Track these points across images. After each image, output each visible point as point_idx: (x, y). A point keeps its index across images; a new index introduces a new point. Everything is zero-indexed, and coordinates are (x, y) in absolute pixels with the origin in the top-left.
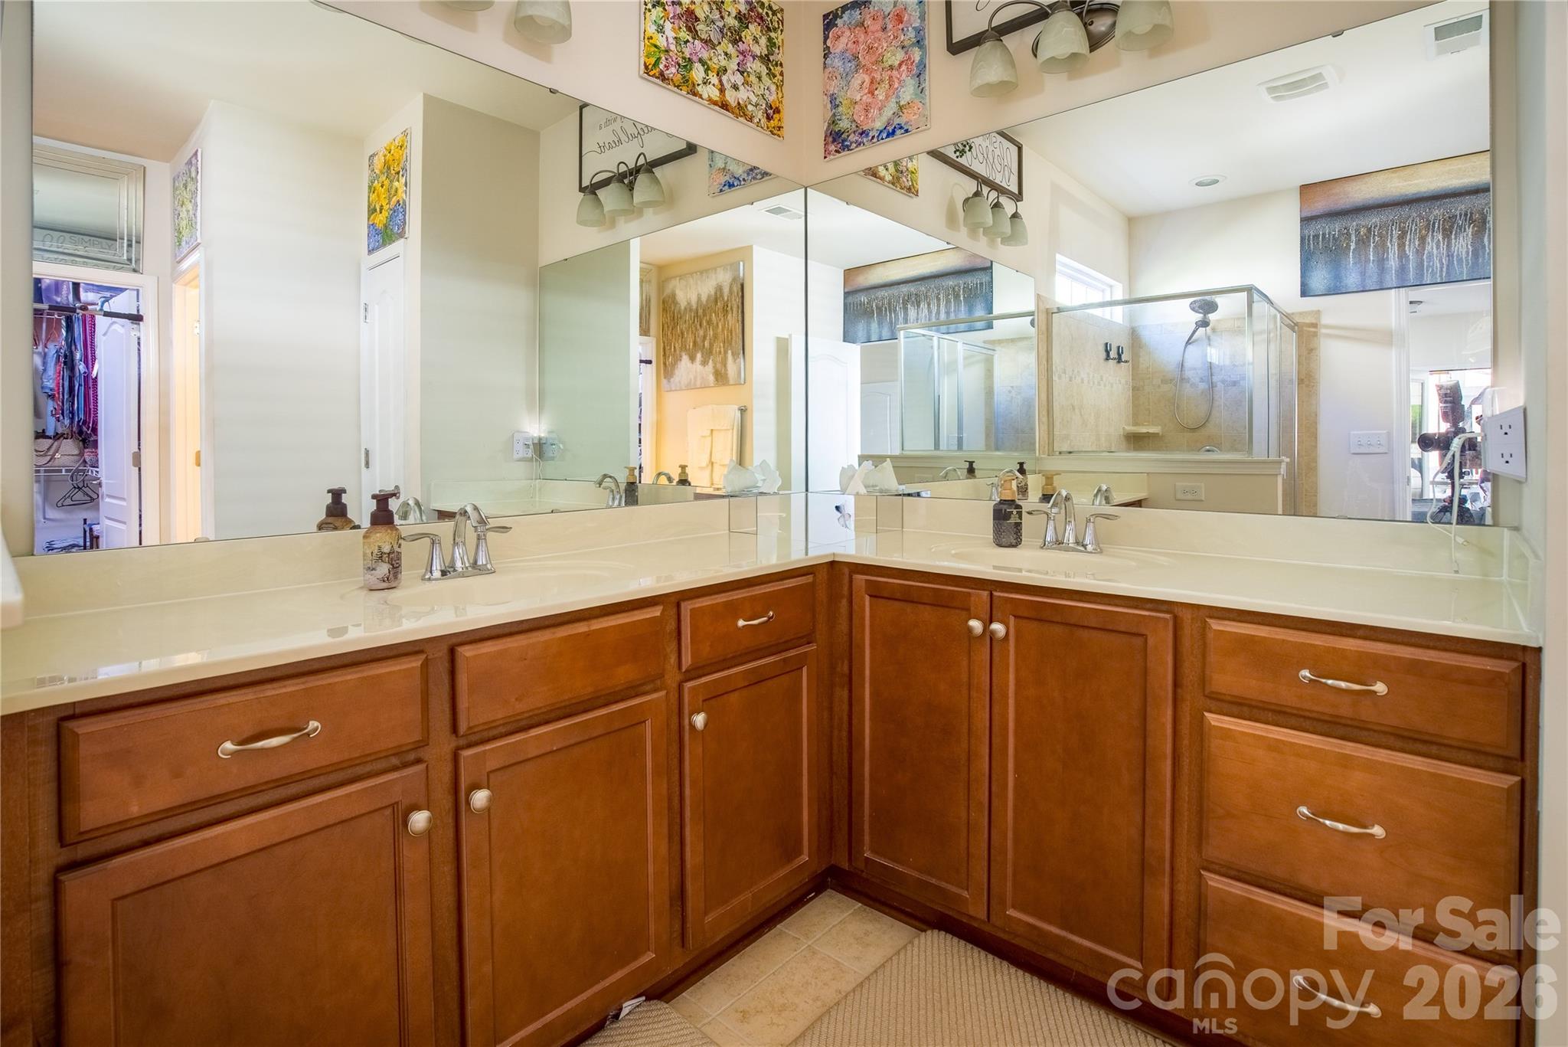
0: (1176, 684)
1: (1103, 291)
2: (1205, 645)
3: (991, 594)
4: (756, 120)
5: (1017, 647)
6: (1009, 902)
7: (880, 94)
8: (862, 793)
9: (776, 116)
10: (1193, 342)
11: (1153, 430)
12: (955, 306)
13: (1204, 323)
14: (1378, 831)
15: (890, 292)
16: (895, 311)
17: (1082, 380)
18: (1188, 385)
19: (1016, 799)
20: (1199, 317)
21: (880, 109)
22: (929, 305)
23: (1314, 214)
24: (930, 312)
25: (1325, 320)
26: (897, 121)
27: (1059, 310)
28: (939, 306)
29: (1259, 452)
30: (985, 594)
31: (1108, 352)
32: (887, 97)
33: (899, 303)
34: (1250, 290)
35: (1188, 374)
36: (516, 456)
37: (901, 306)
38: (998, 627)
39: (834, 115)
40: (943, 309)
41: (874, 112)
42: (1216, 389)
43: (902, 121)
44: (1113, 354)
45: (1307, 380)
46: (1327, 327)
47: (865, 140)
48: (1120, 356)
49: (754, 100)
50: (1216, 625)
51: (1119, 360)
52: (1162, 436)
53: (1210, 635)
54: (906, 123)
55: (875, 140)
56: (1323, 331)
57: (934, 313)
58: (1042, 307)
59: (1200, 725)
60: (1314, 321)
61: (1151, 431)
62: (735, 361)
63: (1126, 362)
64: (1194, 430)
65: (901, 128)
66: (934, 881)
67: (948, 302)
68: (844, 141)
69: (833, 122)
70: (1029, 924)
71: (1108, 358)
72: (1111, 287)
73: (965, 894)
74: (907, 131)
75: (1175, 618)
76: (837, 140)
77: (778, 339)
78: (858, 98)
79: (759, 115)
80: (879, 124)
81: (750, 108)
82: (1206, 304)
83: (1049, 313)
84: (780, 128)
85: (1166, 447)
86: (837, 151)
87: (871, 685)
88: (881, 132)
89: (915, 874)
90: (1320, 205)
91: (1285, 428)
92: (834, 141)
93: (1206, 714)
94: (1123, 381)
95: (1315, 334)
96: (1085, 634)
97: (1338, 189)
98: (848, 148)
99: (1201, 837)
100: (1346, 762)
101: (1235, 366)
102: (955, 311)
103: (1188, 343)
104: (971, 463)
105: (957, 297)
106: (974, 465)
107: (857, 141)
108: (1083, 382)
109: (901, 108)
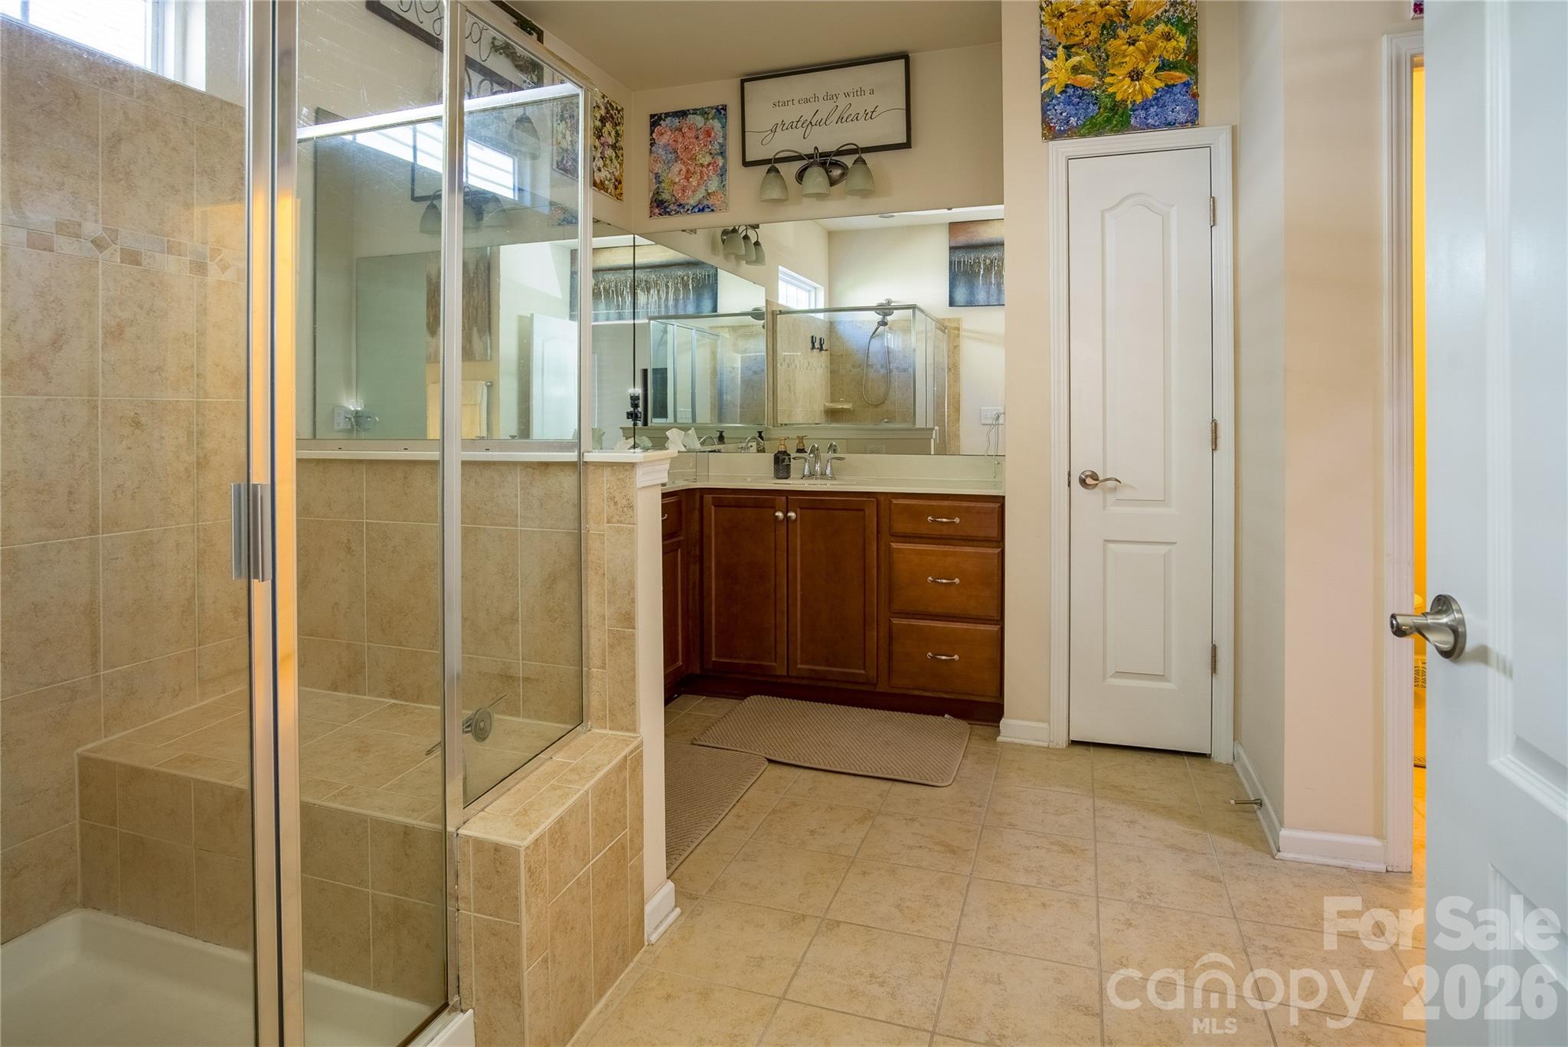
0: (878, 533)
1: (809, 291)
2: (890, 511)
3: (787, 498)
4: (609, 191)
5: (801, 524)
6: (799, 661)
7: (694, 182)
8: (710, 623)
9: (620, 186)
10: (878, 335)
11: (846, 406)
12: (683, 294)
13: (884, 323)
14: (957, 581)
15: (616, 276)
16: (622, 295)
17: (796, 366)
18: (873, 370)
19: (801, 606)
20: (879, 318)
21: (693, 191)
22: (659, 291)
23: (958, 245)
24: (660, 298)
25: (965, 325)
26: (706, 202)
27: (781, 312)
28: (667, 293)
29: (920, 424)
30: (784, 498)
31: (813, 343)
32: (699, 185)
33: (626, 286)
34: (913, 307)
35: (872, 361)
36: (336, 428)
37: (629, 290)
38: (792, 514)
39: (658, 188)
40: (671, 296)
41: (689, 193)
42: (892, 374)
43: (710, 203)
44: (817, 345)
45: (954, 368)
46: (965, 330)
47: (682, 210)
48: (821, 345)
49: (609, 176)
50: (895, 501)
51: (821, 349)
52: (853, 410)
53: (892, 506)
54: (713, 205)
55: (689, 212)
56: (964, 333)
57: (663, 298)
58: (769, 310)
59: (889, 549)
60: (957, 326)
61: (845, 407)
62: (481, 338)
63: (826, 350)
64: (876, 406)
65: (709, 208)
66: (756, 662)
67: (677, 290)
68: (666, 208)
69: (657, 193)
70: (809, 669)
71: (813, 347)
72: (815, 288)
73: (774, 664)
74: (712, 210)
75: (877, 500)
76: (660, 205)
77: (521, 318)
78: (677, 180)
79: (611, 186)
80: (692, 202)
81: (607, 182)
82: (885, 309)
83: (774, 314)
84: (621, 194)
85: (856, 419)
86: (660, 214)
87: (715, 558)
88: (694, 207)
89: (744, 662)
90: (962, 239)
91: (939, 406)
92: (658, 206)
93: (892, 544)
94: (823, 366)
95: (958, 336)
96: (836, 513)
97: (973, 228)
98: (669, 213)
99: (890, 601)
100: (945, 554)
101: (904, 356)
102: (683, 298)
103: (872, 337)
104: (721, 433)
105: (685, 285)
106: (724, 434)
107: (675, 210)
108: (796, 368)
109: (709, 194)
